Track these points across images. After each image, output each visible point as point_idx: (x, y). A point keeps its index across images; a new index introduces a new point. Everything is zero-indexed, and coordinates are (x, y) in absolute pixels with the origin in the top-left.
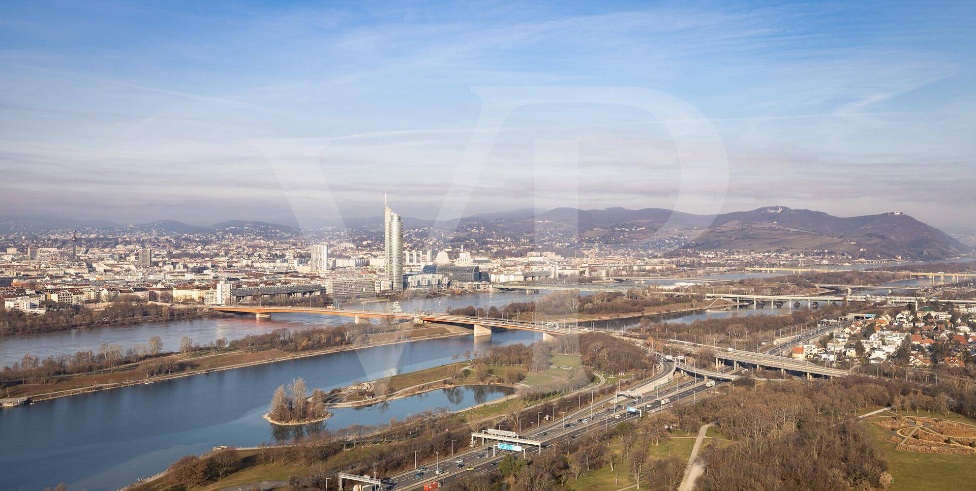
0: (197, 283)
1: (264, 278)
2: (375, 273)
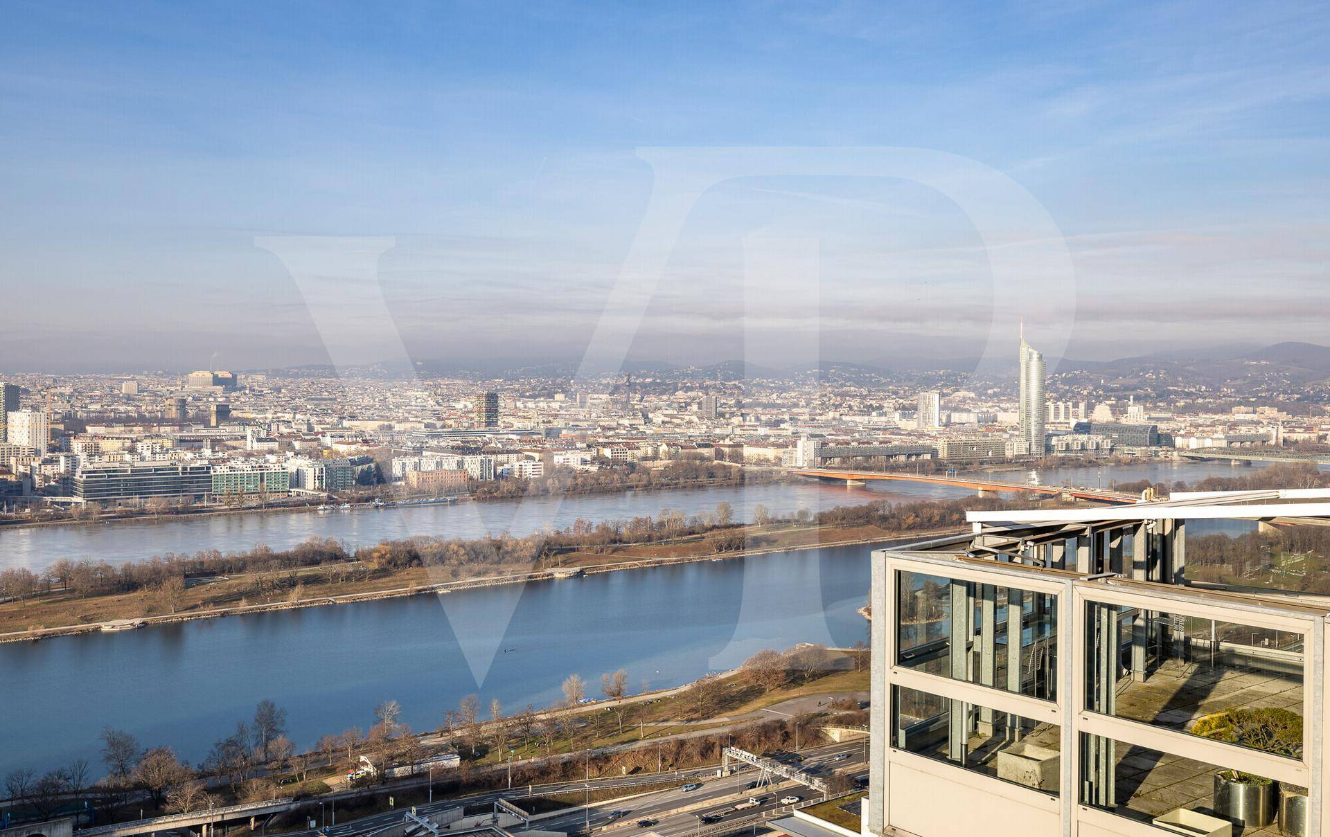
0: (772, 439)
1: (857, 435)
2: (1005, 431)
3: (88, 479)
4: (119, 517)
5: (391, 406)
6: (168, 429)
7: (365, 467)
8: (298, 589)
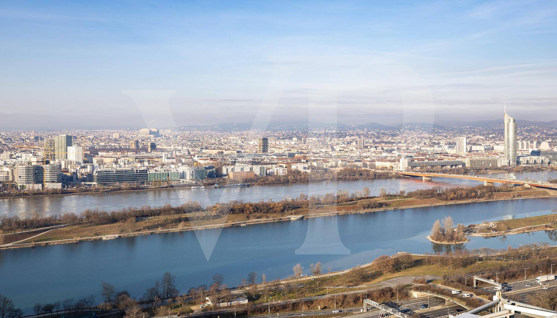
0: (389, 158)
1: (428, 156)
2: (497, 155)
3: (98, 175)
4: (111, 191)
5: (223, 143)
6: (131, 153)
7: (211, 170)
8: (182, 223)
